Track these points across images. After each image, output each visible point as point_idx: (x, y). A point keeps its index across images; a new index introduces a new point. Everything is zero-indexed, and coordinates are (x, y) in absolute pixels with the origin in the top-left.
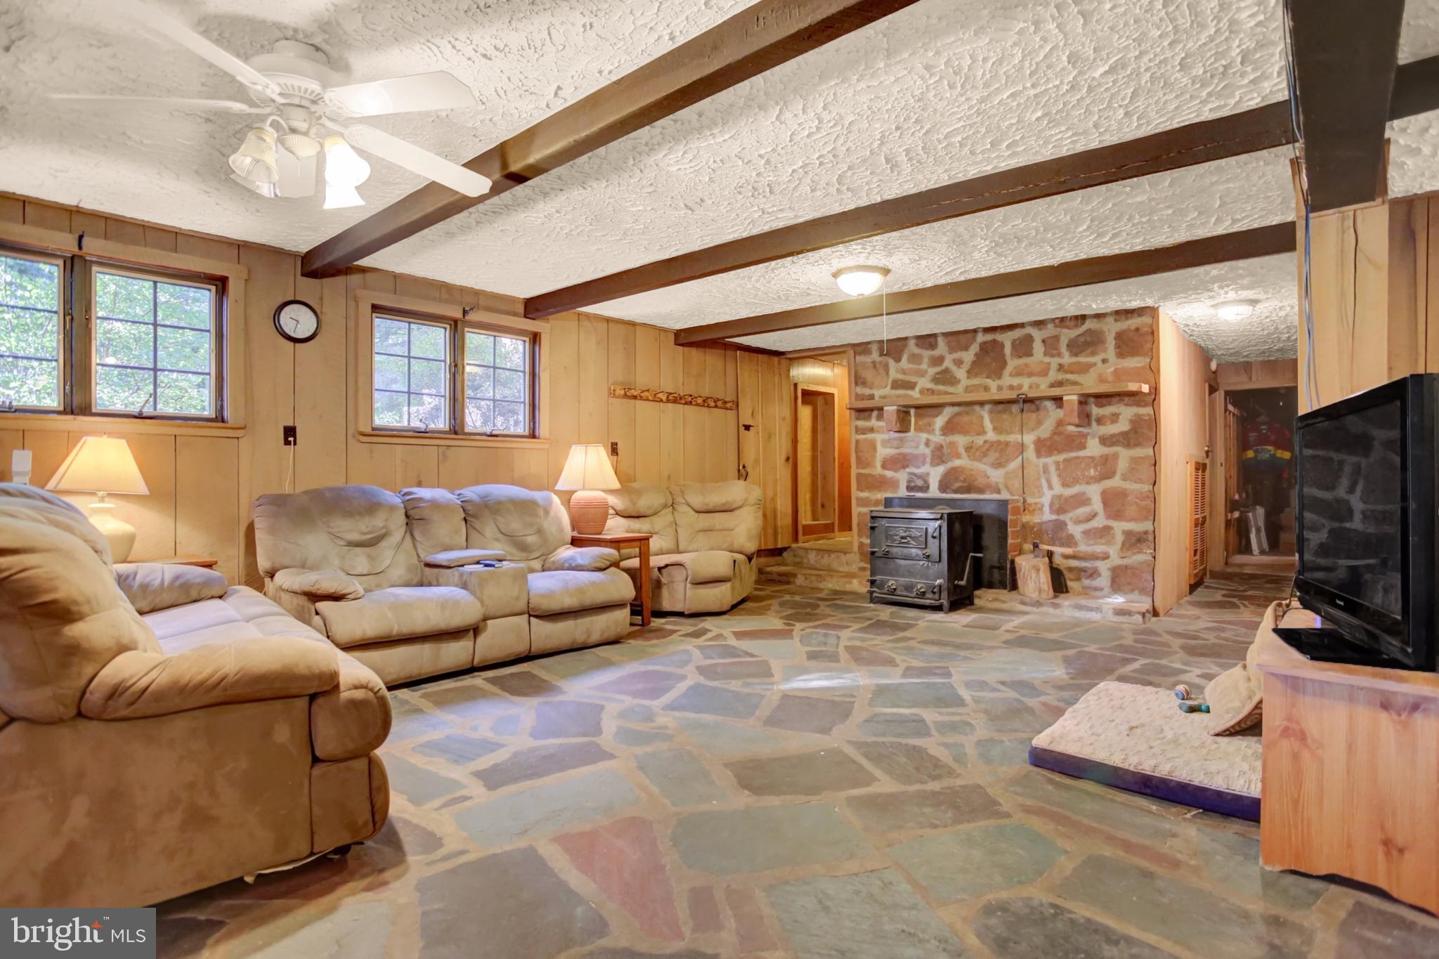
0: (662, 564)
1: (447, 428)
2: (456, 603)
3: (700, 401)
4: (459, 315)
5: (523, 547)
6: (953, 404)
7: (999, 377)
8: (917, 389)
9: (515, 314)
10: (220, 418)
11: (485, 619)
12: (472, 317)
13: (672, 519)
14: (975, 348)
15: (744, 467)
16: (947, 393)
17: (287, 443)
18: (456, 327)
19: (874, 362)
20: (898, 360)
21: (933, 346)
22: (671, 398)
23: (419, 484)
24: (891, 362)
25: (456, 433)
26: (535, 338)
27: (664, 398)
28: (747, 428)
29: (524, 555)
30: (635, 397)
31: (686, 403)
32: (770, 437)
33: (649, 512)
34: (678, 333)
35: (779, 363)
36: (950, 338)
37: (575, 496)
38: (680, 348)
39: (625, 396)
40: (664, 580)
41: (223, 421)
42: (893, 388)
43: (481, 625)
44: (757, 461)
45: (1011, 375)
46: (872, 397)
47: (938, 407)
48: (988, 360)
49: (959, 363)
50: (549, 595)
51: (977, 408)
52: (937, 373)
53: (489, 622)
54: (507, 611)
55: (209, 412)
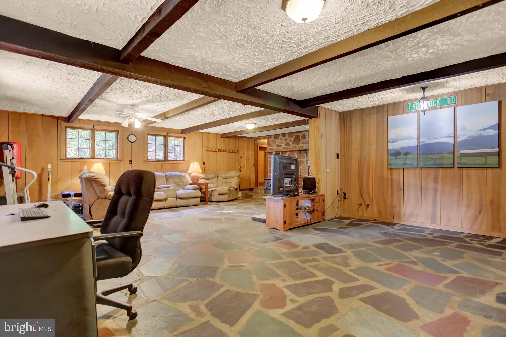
0: (212, 190)
1: (164, 159)
2: (161, 195)
3: (228, 151)
4: (166, 134)
5: (179, 185)
6: (289, 151)
7: (299, 144)
8: (282, 147)
9: (179, 133)
10: (117, 159)
11: (167, 198)
12: (169, 135)
13: (217, 180)
14: (294, 137)
15: (240, 167)
16: (288, 148)
17: (130, 163)
18: (166, 137)
19: (272, 140)
20: (278, 140)
21: (285, 136)
22: (219, 150)
23: (157, 172)
24: (276, 140)
25: (165, 160)
26: (184, 138)
27: (217, 151)
28: (241, 157)
29: (179, 187)
30: (209, 151)
31: (224, 152)
32: (248, 160)
33: (211, 178)
34: (222, 134)
35: (251, 140)
36: (289, 134)
37: (192, 174)
38: (222, 138)
39: (207, 151)
40: (212, 194)
41: (118, 159)
42: (277, 147)
43: (166, 199)
44: (244, 166)
45: (301, 144)
46: (272, 149)
47: (287, 151)
48: (296, 140)
49: (290, 140)
50: (181, 194)
51: (294, 152)
52: (286, 143)
53: (168, 199)
54: (172, 197)
55: (115, 157)
